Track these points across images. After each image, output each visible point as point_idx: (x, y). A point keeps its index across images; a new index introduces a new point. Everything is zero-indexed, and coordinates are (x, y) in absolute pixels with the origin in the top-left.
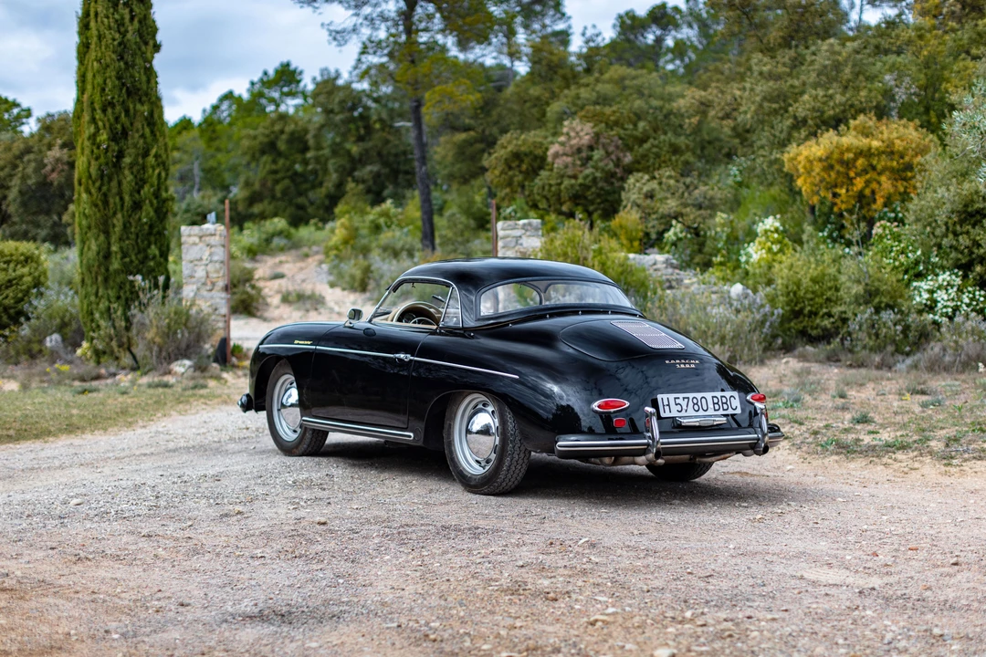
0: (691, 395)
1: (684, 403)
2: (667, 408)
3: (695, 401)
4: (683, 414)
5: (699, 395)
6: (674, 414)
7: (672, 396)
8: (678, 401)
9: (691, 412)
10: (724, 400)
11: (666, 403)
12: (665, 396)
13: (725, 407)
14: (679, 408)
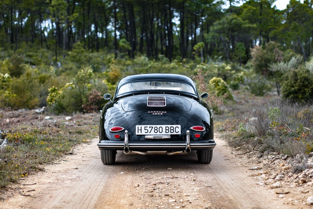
0: (154, 126)
1: (149, 130)
2: (140, 131)
3: (156, 128)
4: (148, 133)
5: (158, 126)
6: (143, 133)
7: (143, 126)
8: (146, 128)
9: (153, 132)
10: (172, 128)
12: (140, 126)
13: (172, 131)
14: (146, 131)
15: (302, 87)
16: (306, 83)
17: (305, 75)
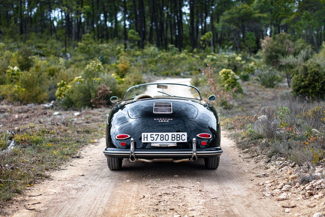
0: (160, 134)
1: (155, 138)
2: (146, 139)
3: (162, 136)
4: (154, 141)
5: (164, 134)
6: (149, 141)
7: (149, 134)
8: (152, 136)
10: (178, 136)
11: (146, 136)
12: (146, 134)
13: (178, 139)
14: (152, 139)
15: (312, 81)
16: (317, 77)
17: (315, 69)
